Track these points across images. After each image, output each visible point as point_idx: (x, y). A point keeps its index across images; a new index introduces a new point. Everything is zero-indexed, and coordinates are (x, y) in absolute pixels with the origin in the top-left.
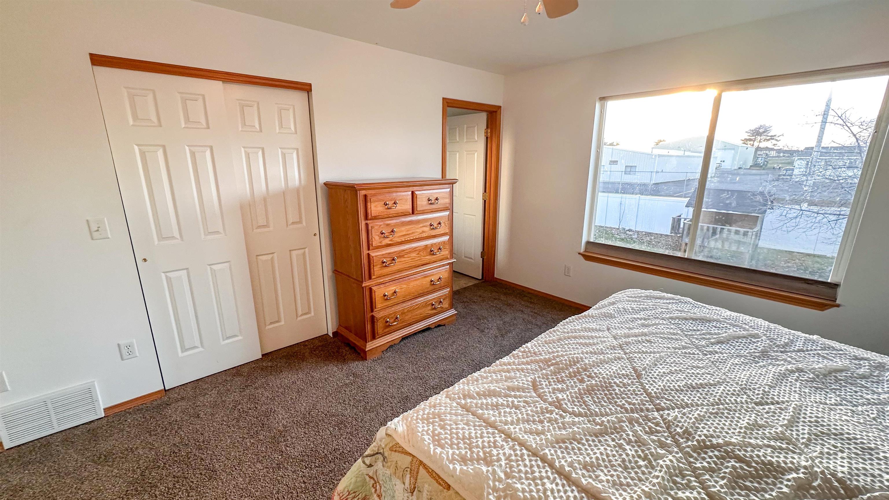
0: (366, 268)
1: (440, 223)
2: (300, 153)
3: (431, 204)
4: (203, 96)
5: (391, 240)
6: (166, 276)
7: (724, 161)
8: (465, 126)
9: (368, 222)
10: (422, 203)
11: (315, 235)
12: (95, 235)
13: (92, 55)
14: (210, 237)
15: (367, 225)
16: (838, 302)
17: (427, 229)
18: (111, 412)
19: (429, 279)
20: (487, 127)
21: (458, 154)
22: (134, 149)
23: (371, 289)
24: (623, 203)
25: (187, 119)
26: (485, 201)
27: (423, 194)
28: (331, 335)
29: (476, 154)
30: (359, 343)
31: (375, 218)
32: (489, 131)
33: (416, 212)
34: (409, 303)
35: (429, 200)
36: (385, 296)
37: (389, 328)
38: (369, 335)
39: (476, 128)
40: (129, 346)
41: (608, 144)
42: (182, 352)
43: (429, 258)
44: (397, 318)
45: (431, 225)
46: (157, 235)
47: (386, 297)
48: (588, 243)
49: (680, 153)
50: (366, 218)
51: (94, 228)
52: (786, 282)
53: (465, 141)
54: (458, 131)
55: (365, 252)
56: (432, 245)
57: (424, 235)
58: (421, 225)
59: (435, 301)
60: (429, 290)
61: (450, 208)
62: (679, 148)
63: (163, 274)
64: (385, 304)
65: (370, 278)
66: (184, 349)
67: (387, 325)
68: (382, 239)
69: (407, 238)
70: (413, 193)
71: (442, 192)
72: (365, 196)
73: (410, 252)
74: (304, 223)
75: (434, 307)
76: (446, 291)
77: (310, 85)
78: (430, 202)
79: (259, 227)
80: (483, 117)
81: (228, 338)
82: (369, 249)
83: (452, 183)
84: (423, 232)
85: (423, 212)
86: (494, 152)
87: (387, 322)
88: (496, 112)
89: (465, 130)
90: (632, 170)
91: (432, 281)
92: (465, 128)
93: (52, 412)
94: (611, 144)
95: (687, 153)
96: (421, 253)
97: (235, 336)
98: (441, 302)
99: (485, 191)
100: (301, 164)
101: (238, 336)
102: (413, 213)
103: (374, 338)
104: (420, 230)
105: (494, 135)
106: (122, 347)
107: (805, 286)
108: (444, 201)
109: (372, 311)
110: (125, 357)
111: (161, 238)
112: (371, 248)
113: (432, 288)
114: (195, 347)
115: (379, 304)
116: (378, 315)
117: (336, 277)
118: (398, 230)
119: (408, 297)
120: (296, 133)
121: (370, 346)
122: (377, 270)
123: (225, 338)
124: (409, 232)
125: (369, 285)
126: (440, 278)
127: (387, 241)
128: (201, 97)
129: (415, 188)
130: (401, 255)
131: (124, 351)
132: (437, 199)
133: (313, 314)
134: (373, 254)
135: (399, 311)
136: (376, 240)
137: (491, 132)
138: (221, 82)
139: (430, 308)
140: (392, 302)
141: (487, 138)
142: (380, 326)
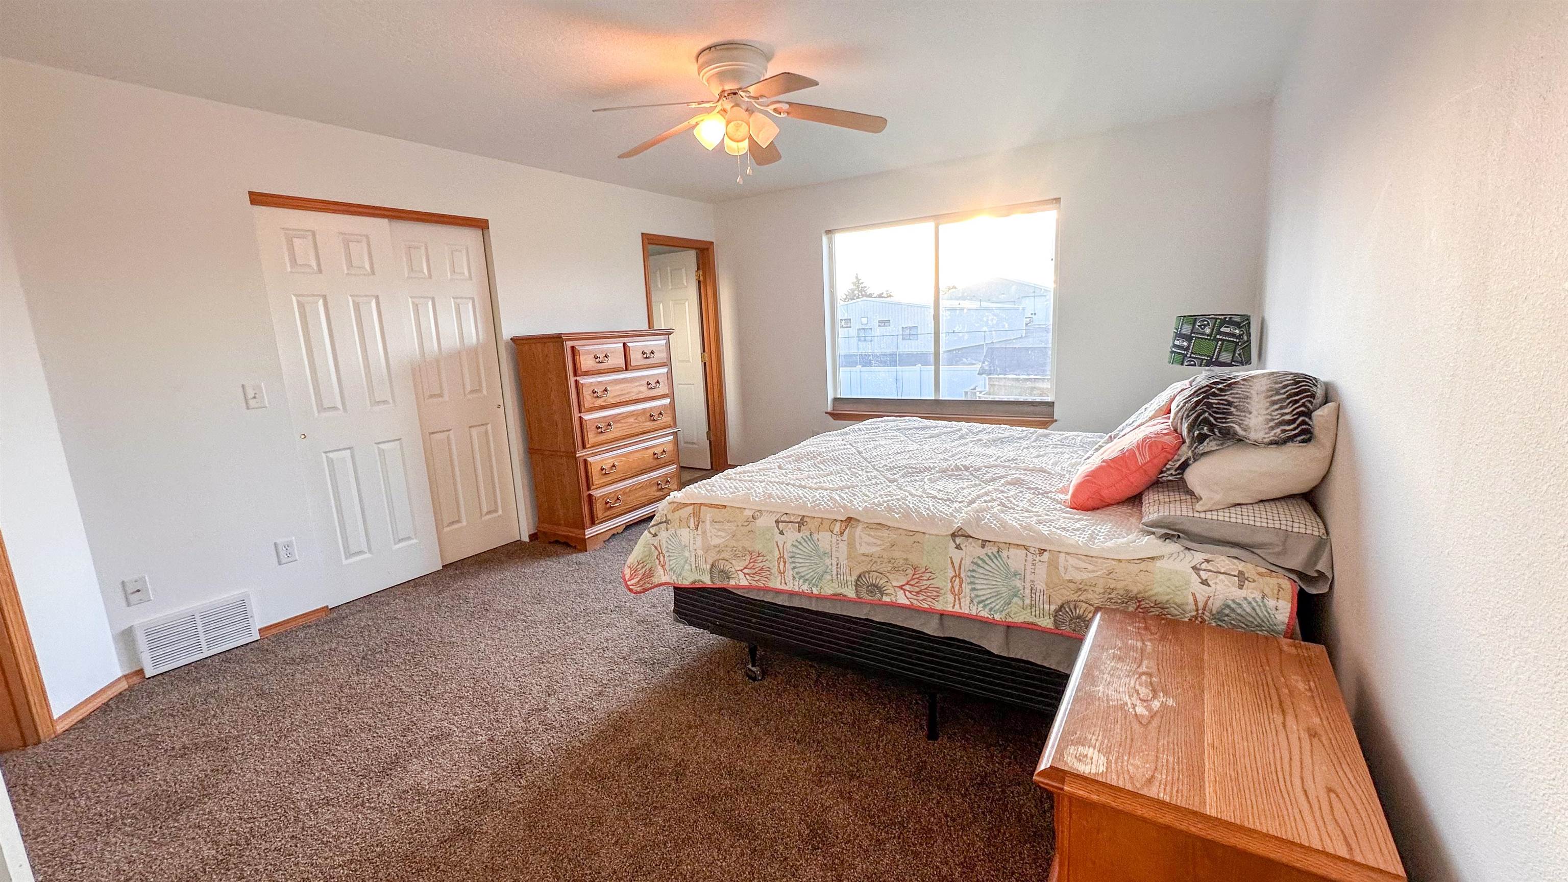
0: (579, 434)
1: (658, 382)
2: (477, 306)
3: (647, 358)
4: (367, 237)
5: (605, 401)
6: (327, 457)
7: (1035, 314)
8: (669, 268)
9: (578, 378)
10: (636, 358)
11: (499, 406)
12: (252, 403)
13: (251, 193)
14: (376, 408)
15: (576, 381)
16: (1055, 418)
17: (644, 388)
18: (268, 634)
19: (651, 452)
20: (698, 269)
21: (661, 305)
22: (291, 300)
23: (585, 461)
24: (900, 377)
25: (350, 264)
26: (705, 364)
27: (636, 346)
28: (527, 540)
29: (687, 303)
30: (574, 533)
31: (587, 373)
32: (701, 273)
33: (630, 368)
34: (631, 481)
35: (644, 353)
36: (602, 469)
37: (611, 511)
38: (587, 520)
39: (683, 270)
40: (288, 546)
41: (875, 296)
42: (346, 558)
43: (649, 425)
44: (618, 499)
45: (648, 384)
46: (317, 405)
47: (604, 472)
48: (836, 400)
49: (975, 305)
50: (575, 374)
51: (250, 394)
52: (1016, 408)
53: (670, 287)
54: (658, 275)
55: (576, 415)
56: (651, 408)
57: (641, 396)
58: (636, 384)
59: (662, 479)
60: (653, 465)
61: (667, 363)
62: (973, 298)
63: (324, 455)
64: (604, 480)
65: (584, 447)
66: (349, 555)
67: (608, 507)
68: (594, 400)
69: (623, 399)
70: (624, 344)
71: (657, 343)
72: (573, 348)
73: (627, 417)
74: (485, 392)
75: (660, 487)
76: (673, 468)
77: (487, 221)
78: (645, 356)
79: (431, 396)
80: (691, 256)
81: (401, 541)
82: (580, 412)
83: (667, 333)
84: (640, 392)
85: (638, 368)
86: (711, 300)
87: (607, 503)
88: (707, 249)
89: (669, 275)
90: (912, 332)
91: (655, 454)
92: (669, 271)
93: (200, 629)
94: (880, 296)
95: (984, 305)
96: (639, 418)
97: (409, 538)
98: (668, 481)
99: (704, 351)
100: (478, 316)
101: (412, 539)
102: (627, 369)
103: (593, 523)
104: (635, 390)
105: (708, 279)
106: (280, 548)
107: (1032, 408)
108: (660, 356)
109: (589, 489)
110: (284, 559)
111: (322, 408)
112: (583, 410)
113: (655, 463)
114: (361, 552)
115: (596, 479)
116: (597, 493)
117: (531, 458)
118: (612, 388)
119: (629, 474)
120: (470, 278)
121: (589, 532)
122: (592, 438)
123: (397, 540)
124: (623, 392)
125: (583, 456)
126: (664, 451)
127: (599, 402)
128: (365, 240)
129: (626, 340)
130: (617, 419)
131: (282, 553)
132: (652, 352)
133: (500, 512)
134: (587, 417)
135: (620, 490)
136: (588, 400)
137: (704, 275)
138: (386, 220)
139: (655, 488)
140: (610, 478)
141: (699, 282)
142: (599, 508)
